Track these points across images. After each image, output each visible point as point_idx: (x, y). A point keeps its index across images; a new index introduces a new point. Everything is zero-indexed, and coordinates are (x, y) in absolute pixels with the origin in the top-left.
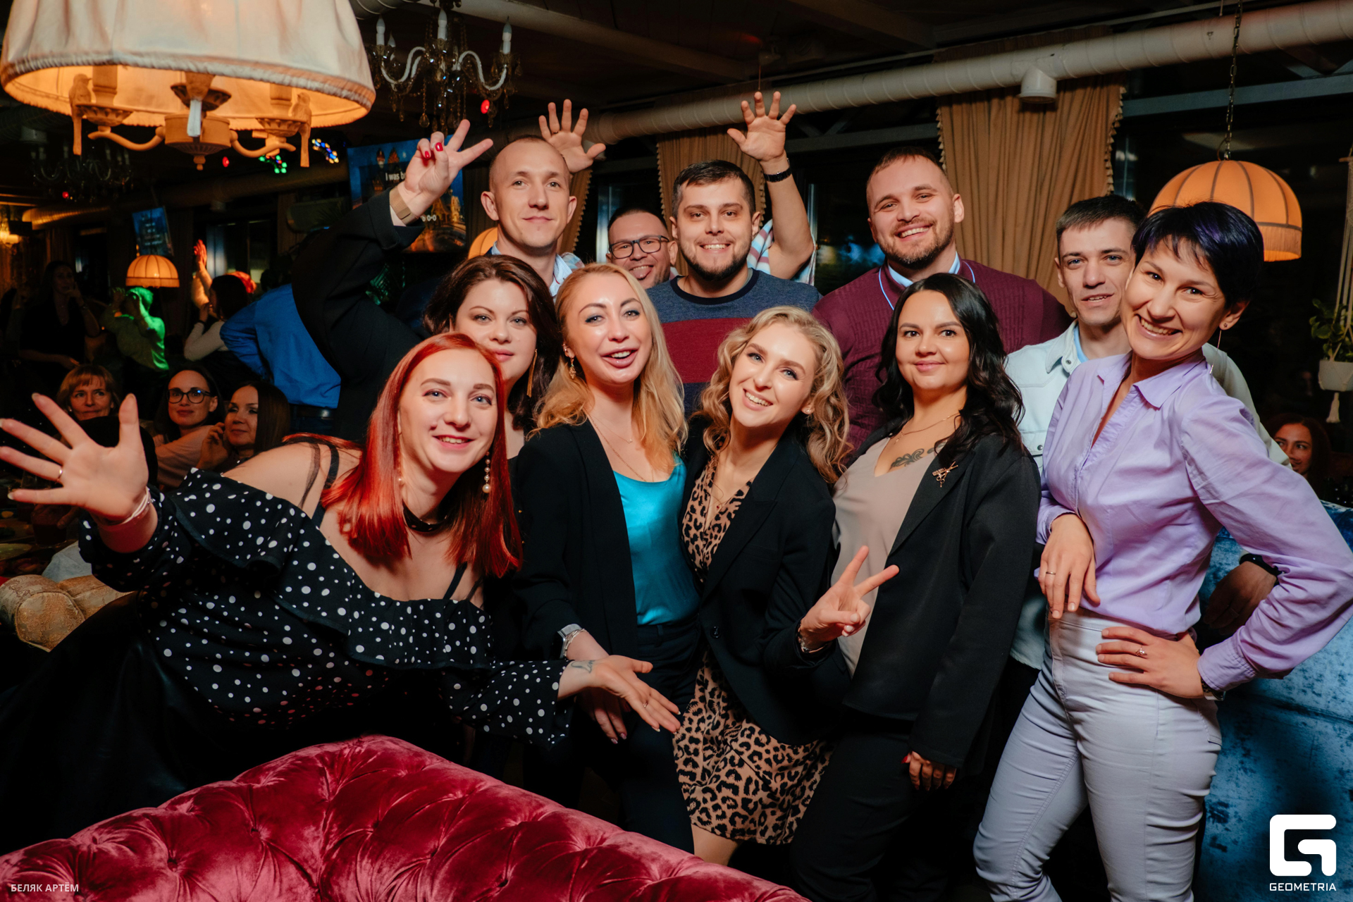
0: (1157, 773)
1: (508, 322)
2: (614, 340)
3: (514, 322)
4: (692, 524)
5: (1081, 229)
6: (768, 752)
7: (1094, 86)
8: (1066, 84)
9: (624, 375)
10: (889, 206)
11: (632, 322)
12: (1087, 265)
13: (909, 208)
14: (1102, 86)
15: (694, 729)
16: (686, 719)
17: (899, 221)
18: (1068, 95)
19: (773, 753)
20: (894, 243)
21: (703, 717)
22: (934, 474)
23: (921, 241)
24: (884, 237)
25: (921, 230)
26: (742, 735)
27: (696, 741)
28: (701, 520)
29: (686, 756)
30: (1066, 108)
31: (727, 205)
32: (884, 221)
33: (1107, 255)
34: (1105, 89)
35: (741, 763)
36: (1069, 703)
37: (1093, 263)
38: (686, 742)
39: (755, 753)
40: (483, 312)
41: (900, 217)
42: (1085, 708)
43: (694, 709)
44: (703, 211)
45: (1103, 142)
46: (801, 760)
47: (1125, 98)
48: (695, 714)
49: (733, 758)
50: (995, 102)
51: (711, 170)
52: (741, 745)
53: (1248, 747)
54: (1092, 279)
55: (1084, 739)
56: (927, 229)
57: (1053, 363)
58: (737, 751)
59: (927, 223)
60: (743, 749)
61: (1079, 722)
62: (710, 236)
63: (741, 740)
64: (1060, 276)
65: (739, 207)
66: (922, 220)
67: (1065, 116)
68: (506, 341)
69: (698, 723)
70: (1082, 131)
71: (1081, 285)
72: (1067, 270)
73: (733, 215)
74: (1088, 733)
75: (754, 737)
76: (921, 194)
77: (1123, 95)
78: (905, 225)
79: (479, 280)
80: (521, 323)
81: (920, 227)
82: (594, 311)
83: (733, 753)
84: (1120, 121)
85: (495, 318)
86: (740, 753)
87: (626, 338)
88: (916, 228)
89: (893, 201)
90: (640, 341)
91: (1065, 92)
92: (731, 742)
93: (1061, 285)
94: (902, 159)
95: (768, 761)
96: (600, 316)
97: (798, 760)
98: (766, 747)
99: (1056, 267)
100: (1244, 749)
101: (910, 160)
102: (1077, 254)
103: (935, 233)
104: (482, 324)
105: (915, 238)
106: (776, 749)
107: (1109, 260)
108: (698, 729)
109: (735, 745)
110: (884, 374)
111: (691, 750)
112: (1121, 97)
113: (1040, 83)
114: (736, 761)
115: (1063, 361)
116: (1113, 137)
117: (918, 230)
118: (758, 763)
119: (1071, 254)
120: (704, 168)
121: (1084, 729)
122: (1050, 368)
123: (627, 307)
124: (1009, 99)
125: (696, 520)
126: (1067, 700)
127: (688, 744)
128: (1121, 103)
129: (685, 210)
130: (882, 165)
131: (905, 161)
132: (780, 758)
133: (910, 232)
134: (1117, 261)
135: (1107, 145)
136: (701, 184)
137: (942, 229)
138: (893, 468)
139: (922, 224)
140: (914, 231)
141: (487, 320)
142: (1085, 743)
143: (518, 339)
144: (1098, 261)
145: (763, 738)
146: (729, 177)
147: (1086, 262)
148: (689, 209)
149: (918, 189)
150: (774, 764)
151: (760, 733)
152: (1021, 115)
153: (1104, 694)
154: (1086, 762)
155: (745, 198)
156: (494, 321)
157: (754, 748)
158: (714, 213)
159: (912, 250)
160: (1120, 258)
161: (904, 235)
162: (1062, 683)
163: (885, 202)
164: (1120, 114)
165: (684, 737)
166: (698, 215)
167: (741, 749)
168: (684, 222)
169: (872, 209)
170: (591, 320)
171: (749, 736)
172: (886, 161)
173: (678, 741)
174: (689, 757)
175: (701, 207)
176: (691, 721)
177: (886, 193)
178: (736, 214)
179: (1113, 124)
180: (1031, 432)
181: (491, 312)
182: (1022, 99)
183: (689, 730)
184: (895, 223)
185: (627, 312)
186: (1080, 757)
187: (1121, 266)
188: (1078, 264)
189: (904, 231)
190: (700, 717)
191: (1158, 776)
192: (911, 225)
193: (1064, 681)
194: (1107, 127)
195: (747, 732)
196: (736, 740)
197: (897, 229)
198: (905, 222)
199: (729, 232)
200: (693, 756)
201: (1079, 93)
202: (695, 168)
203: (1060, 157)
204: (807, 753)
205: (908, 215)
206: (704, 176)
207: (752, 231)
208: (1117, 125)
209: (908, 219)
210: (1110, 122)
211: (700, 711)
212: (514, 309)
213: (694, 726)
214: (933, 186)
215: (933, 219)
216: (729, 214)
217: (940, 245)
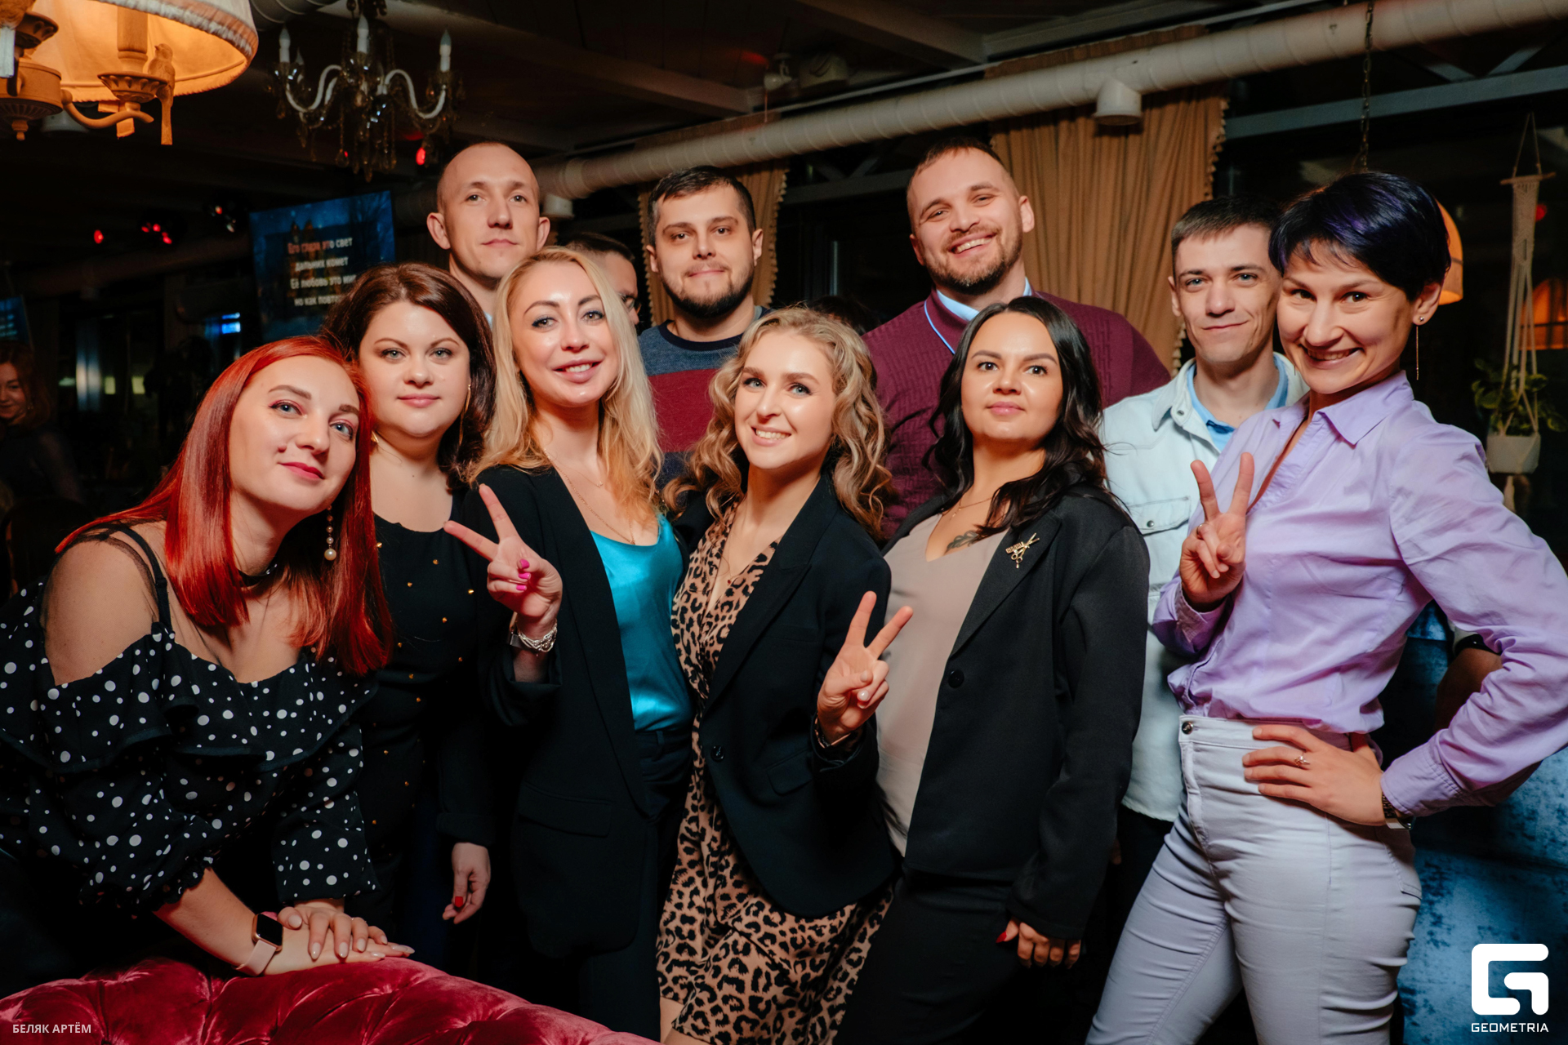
0: (1333, 936)
1: (427, 356)
2: (569, 348)
3: (435, 356)
4: (688, 605)
5: (1204, 239)
6: (783, 933)
7: (1189, 100)
8: (1152, 99)
9: (583, 393)
10: (938, 214)
11: (595, 327)
12: (1211, 287)
13: (965, 214)
14: (1198, 99)
15: (686, 905)
16: (675, 893)
17: (953, 231)
18: (1155, 113)
19: (789, 935)
20: (947, 261)
21: (696, 888)
22: (1008, 550)
23: (982, 256)
24: (933, 254)
25: (982, 241)
26: (748, 913)
27: (691, 920)
28: (702, 599)
29: (678, 941)
30: (1153, 131)
31: (717, 220)
32: (933, 233)
33: (1238, 273)
34: (1202, 103)
35: (746, 951)
36: (1212, 850)
37: (1219, 283)
38: (676, 922)
39: (768, 936)
40: (394, 346)
41: (955, 226)
42: (1233, 855)
43: (684, 878)
44: (688, 229)
45: (1202, 171)
46: (828, 944)
47: (1227, 115)
48: (686, 885)
49: (736, 943)
50: (1064, 125)
51: (695, 177)
52: (749, 926)
53: (1438, 913)
54: (1218, 305)
55: (1234, 896)
56: (989, 241)
57: (1161, 416)
58: (741, 934)
59: (989, 233)
60: (751, 931)
61: (1225, 874)
62: (699, 261)
63: (747, 919)
64: (1174, 301)
65: (733, 221)
66: (983, 228)
67: (1153, 138)
68: (427, 383)
69: (691, 896)
70: (1174, 161)
71: (1204, 313)
72: (1184, 293)
73: (726, 233)
74: (1237, 886)
75: (762, 915)
76: (979, 196)
77: (1225, 112)
78: (960, 236)
79: (385, 304)
80: (445, 356)
81: (981, 238)
82: (542, 312)
83: (736, 936)
84: (1223, 144)
85: (410, 353)
86: (748, 936)
87: (584, 347)
88: (975, 239)
89: (942, 207)
90: (605, 353)
91: (1151, 109)
92: (733, 923)
93: (1177, 313)
94: (952, 152)
95: (783, 946)
96: (551, 319)
97: (822, 944)
98: (780, 928)
99: (1171, 290)
100: (1434, 915)
101: (962, 153)
102: (1198, 272)
103: (1000, 245)
104: (394, 362)
105: (974, 253)
106: (793, 931)
107: (1240, 280)
108: (691, 905)
109: (740, 926)
110: (940, 424)
111: (685, 933)
112: (1223, 115)
113: (1120, 99)
114: (740, 947)
115: (1174, 413)
116: (1215, 164)
117: (978, 242)
118: (772, 947)
119: (1191, 272)
120: (685, 175)
121: (1233, 883)
122: (1157, 424)
123: (588, 307)
124: (1081, 121)
125: (695, 600)
126: (1210, 847)
127: (680, 925)
128: (1223, 122)
129: (664, 231)
130: (926, 162)
131: (955, 154)
132: (799, 941)
133: (968, 245)
134: (1250, 281)
135: (1207, 175)
136: (681, 196)
137: (1008, 239)
138: (951, 550)
139: (983, 233)
140: (974, 243)
141: (399, 356)
142: (1235, 901)
143: (442, 377)
144: (1226, 282)
145: (776, 917)
146: (717, 184)
147: (1210, 283)
148: (670, 230)
149: (975, 188)
150: (792, 949)
151: (771, 911)
152: (1097, 140)
153: (1257, 832)
154: (1236, 927)
155: (741, 209)
156: (408, 357)
157: (765, 928)
158: (702, 230)
159: (972, 268)
160: (1255, 277)
161: (960, 249)
162: (1200, 823)
163: (934, 209)
164: (1223, 136)
165: (673, 916)
166: (681, 237)
167: (746, 930)
168: (664, 246)
169: (916, 220)
170: (539, 323)
171: (756, 914)
172: (931, 157)
173: (666, 923)
174: (682, 942)
175: (684, 225)
176: (681, 894)
177: (933, 198)
178: (730, 230)
179: (1214, 147)
180: (1137, 506)
181: (402, 345)
182: (1098, 119)
183: (679, 906)
184: (948, 234)
185: (588, 314)
186: (1230, 921)
187: (1256, 287)
188: (1199, 286)
189: (959, 245)
190: (692, 888)
191: (1334, 939)
192: (968, 236)
193: (1205, 820)
194: (1206, 151)
195: (754, 908)
196: (740, 919)
197: (950, 242)
198: (960, 232)
199: (722, 256)
200: (688, 941)
201: (1170, 109)
202: (673, 177)
203: (1148, 195)
204: (834, 934)
205: (964, 223)
206: (685, 185)
207: (753, 254)
208: (1219, 149)
209: (964, 228)
210: (1210, 146)
211: (691, 880)
212: (433, 339)
213: (686, 900)
214: (993, 184)
215: (997, 226)
216: (722, 231)
217: (1007, 260)
